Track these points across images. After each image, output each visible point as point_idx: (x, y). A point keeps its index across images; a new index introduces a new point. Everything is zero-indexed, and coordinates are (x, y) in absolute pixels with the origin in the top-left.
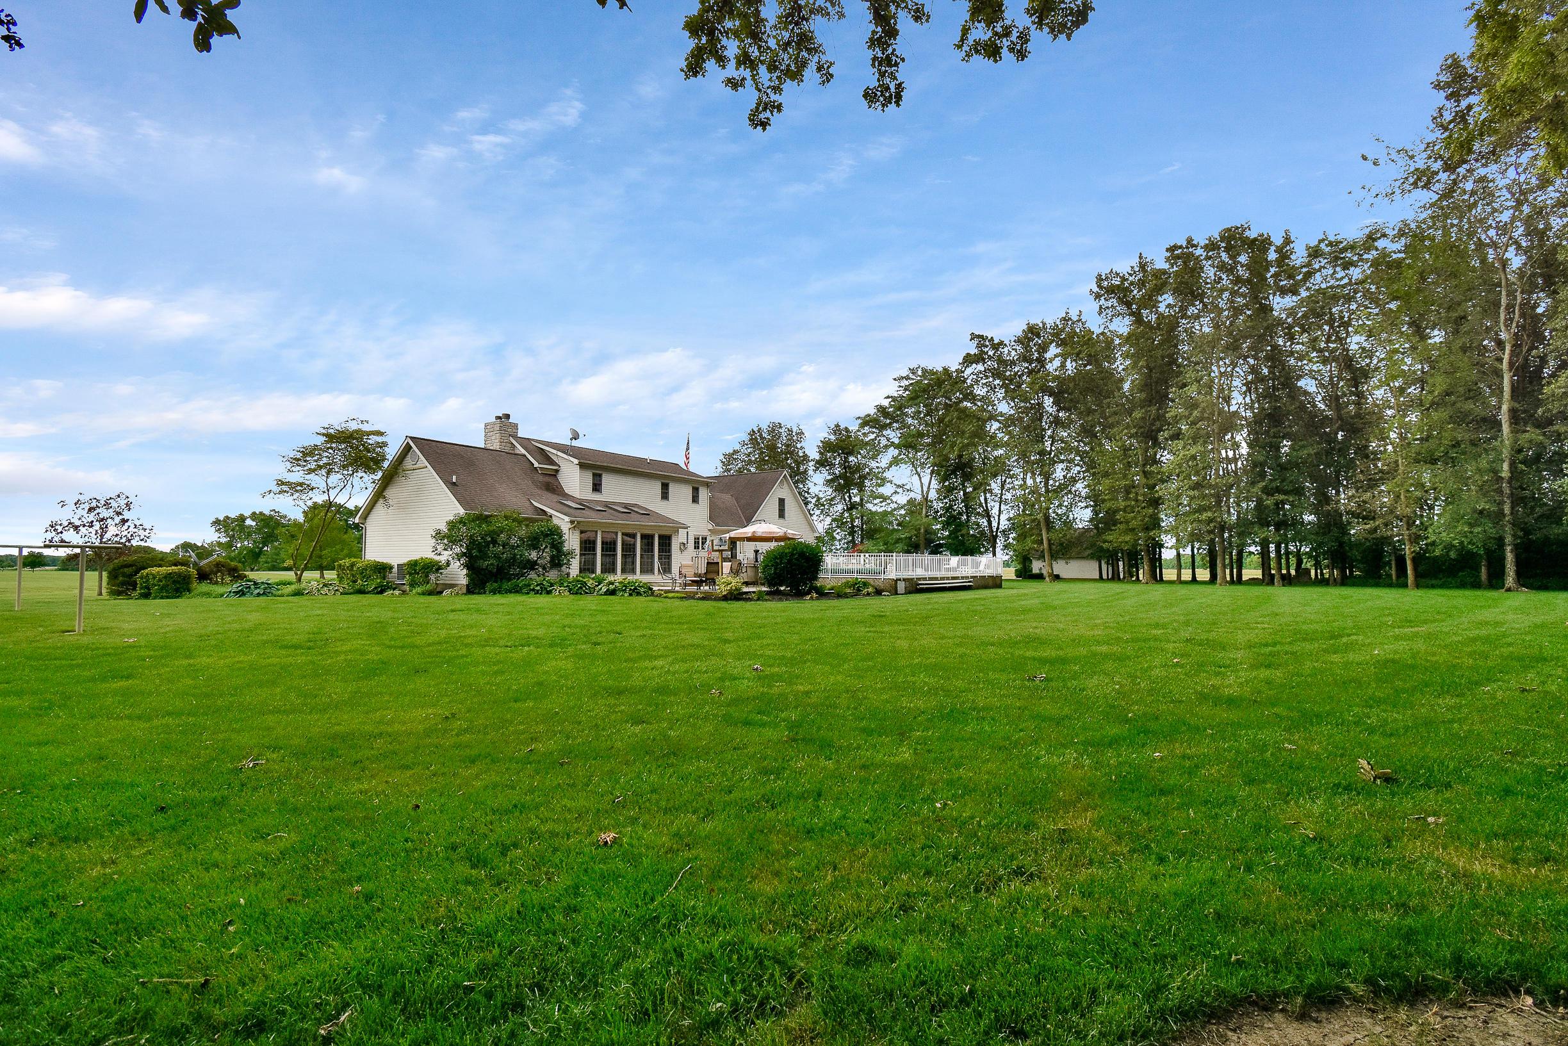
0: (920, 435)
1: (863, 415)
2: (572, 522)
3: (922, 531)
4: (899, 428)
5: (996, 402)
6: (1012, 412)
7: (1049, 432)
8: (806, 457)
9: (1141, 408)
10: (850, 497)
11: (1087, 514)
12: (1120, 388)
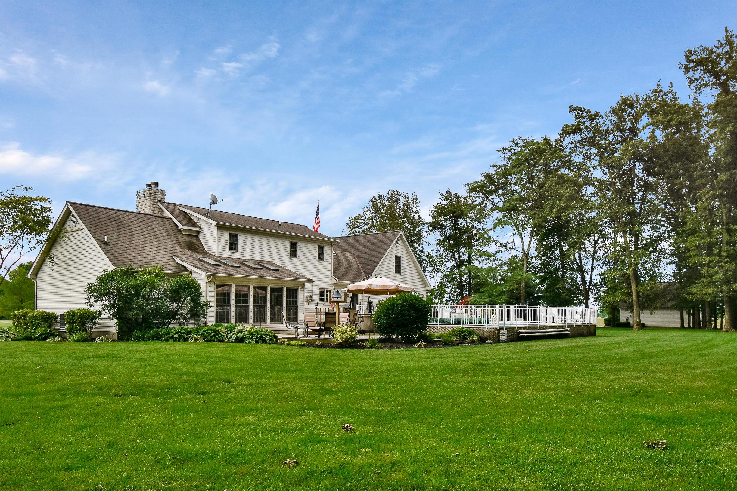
0: (522, 199)
1: (471, 182)
2: (209, 277)
3: (523, 284)
4: (503, 195)
5: (591, 169)
6: (606, 177)
7: (639, 195)
8: (420, 221)
9: (727, 171)
10: (460, 256)
11: (672, 269)
12: (706, 154)
